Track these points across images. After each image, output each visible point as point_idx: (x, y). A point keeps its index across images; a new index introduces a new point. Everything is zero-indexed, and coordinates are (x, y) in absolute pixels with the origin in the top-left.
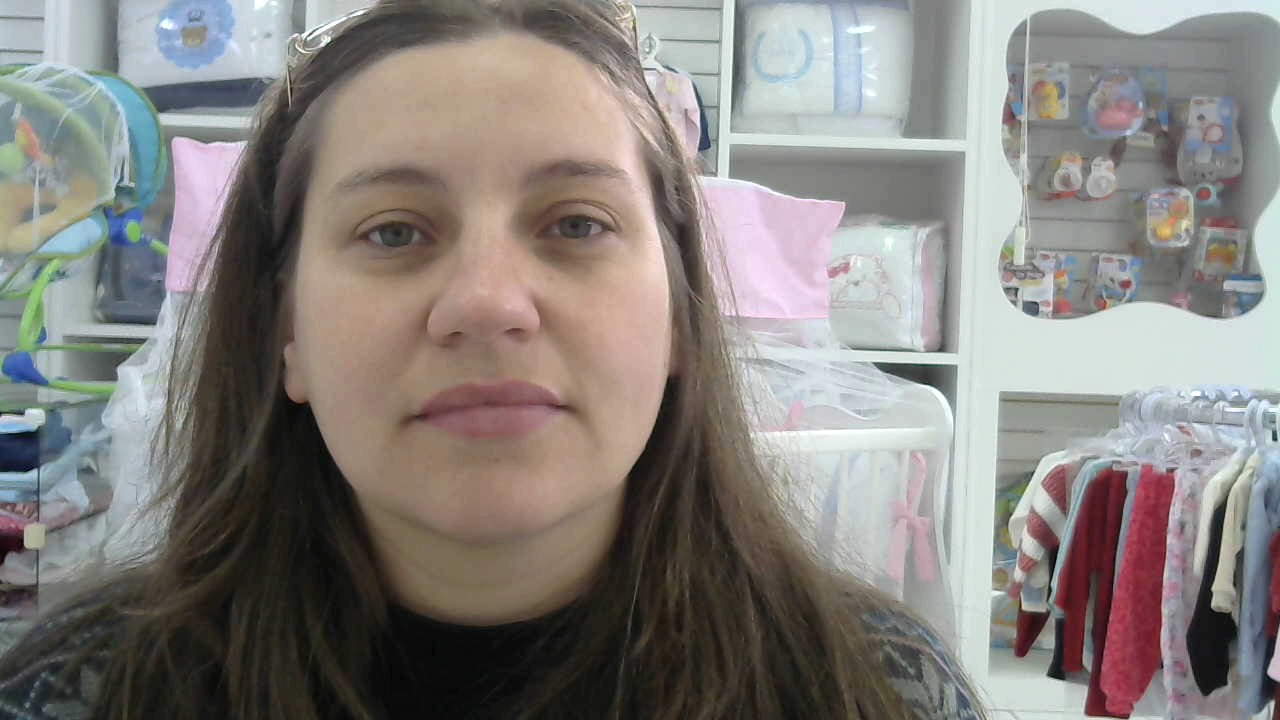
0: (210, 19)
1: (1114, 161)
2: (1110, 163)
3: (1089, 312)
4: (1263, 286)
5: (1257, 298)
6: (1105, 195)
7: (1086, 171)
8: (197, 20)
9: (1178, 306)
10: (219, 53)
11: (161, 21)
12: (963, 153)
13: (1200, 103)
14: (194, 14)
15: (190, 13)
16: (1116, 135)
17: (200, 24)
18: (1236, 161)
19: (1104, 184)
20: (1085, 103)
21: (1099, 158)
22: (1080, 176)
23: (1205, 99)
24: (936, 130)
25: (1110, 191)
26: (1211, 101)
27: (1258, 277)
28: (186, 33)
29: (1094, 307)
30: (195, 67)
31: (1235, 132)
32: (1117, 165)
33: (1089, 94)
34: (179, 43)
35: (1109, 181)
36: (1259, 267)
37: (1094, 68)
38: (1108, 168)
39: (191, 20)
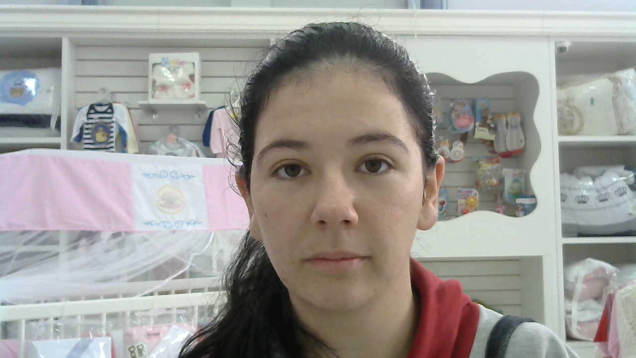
1: (462, 142)
2: (461, 144)
3: (457, 217)
4: (536, 200)
5: (534, 206)
6: (459, 159)
7: (451, 148)
8: (19, 84)
9: (498, 212)
15: (15, 81)
16: (463, 131)
18: (521, 141)
19: (457, 154)
20: (450, 116)
21: (456, 142)
22: (448, 151)
25: (461, 158)
27: (534, 197)
29: (460, 214)
31: (520, 128)
32: (464, 145)
33: (451, 112)
35: (460, 153)
36: (533, 192)
37: (452, 99)
38: (460, 147)
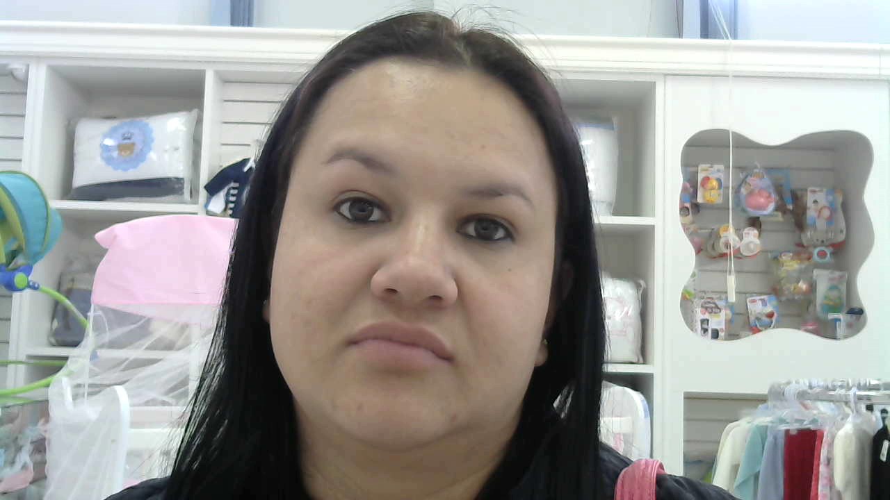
0: (137, 139)
2: (756, 232)
4: (865, 317)
5: (861, 325)
6: (751, 254)
7: (741, 238)
8: (129, 139)
9: (807, 331)
10: (143, 161)
11: (104, 140)
12: (653, 227)
13: (814, 192)
14: (126, 135)
15: (124, 134)
16: (758, 214)
17: (131, 141)
18: (842, 231)
19: (752, 246)
20: (739, 191)
21: (747, 229)
23: (817, 189)
24: (636, 211)
25: (756, 251)
26: (821, 191)
28: (120, 148)
30: (125, 170)
31: (840, 211)
32: (759, 233)
33: (740, 186)
34: (115, 154)
35: (756, 244)
36: (861, 304)
38: (754, 236)
39: (125, 139)
